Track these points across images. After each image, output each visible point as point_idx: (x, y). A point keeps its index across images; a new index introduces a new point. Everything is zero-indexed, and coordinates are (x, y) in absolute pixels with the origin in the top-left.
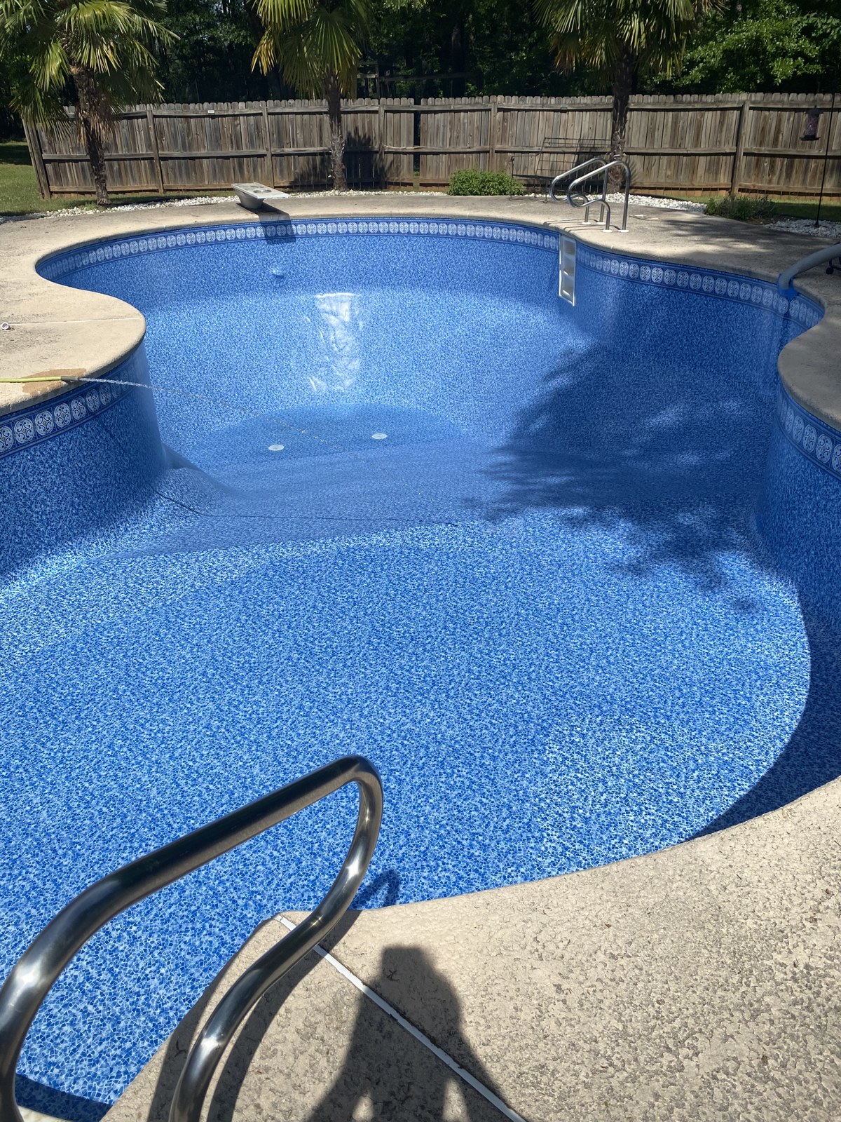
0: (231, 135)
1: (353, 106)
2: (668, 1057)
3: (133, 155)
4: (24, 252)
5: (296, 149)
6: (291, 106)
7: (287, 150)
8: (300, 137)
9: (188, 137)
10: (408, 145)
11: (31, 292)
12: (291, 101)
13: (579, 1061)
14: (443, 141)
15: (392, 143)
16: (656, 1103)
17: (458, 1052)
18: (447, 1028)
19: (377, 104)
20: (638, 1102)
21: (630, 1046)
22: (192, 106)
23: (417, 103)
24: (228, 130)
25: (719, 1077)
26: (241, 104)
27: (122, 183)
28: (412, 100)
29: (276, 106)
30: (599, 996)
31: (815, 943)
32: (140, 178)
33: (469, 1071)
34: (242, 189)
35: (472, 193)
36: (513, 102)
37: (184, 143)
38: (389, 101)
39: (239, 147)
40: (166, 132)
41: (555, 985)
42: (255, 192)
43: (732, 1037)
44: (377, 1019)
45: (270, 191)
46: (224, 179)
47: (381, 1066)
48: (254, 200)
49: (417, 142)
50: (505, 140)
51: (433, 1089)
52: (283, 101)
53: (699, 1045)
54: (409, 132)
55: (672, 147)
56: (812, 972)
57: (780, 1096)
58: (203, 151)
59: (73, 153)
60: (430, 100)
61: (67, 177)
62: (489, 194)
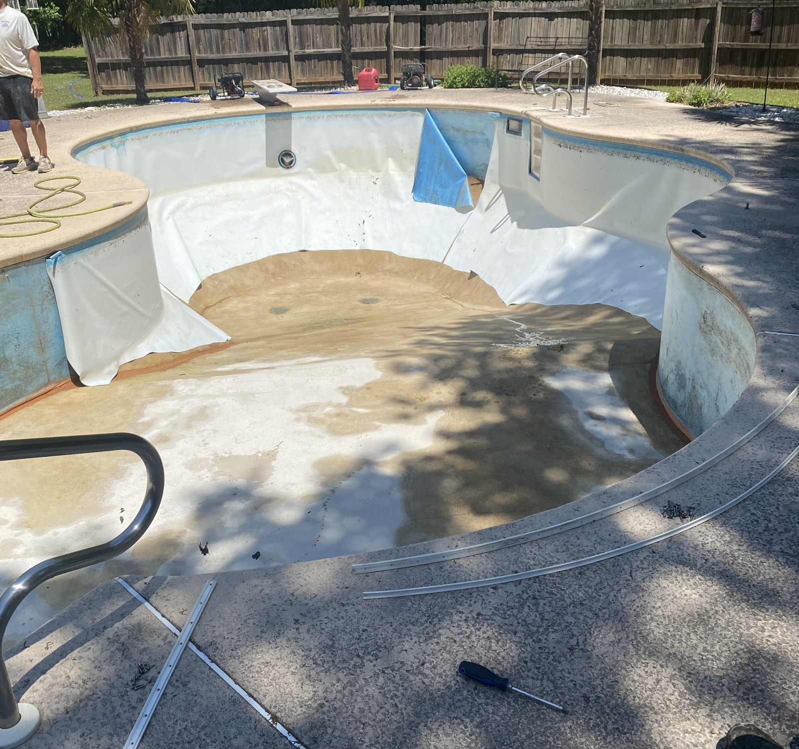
0: (259, 40)
1: (366, 13)
2: (356, 659)
3: (174, 58)
4: (64, 139)
5: (315, 50)
6: (312, 14)
7: (308, 51)
8: (319, 41)
9: (222, 41)
10: (415, 45)
11: (62, 169)
12: (312, 9)
13: (294, 661)
14: (446, 41)
15: (400, 44)
16: (337, 684)
17: (213, 653)
18: (211, 641)
19: (388, 10)
20: (324, 683)
21: (332, 654)
22: (225, 15)
23: (424, 8)
24: (257, 35)
25: (386, 672)
26: (268, 13)
27: (163, 82)
28: (419, 7)
29: (299, 13)
30: (323, 626)
31: (491, 601)
32: (179, 77)
33: (217, 664)
34: (259, 84)
35: (463, 86)
36: (508, 7)
37: (218, 47)
38: (399, 9)
39: (266, 49)
40: (203, 37)
41: (294, 620)
42: (269, 87)
43: (406, 651)
44: (164, 634)
45: (281, 86)
46: (252, 77)
47: (157, 659)
48: (267, 94)
49: (423, 43)
50: (501, 40)
51: (188, 672)
52: (305, 10)
53: (380, 654)
54: (416, 35)
55: (652, 43)
56: (480, 617)
57: (423, 683)
58: (234, 54)
59: (123, 56)
60: (435, 6)
61: (117, 78)
62: (479, 87)
